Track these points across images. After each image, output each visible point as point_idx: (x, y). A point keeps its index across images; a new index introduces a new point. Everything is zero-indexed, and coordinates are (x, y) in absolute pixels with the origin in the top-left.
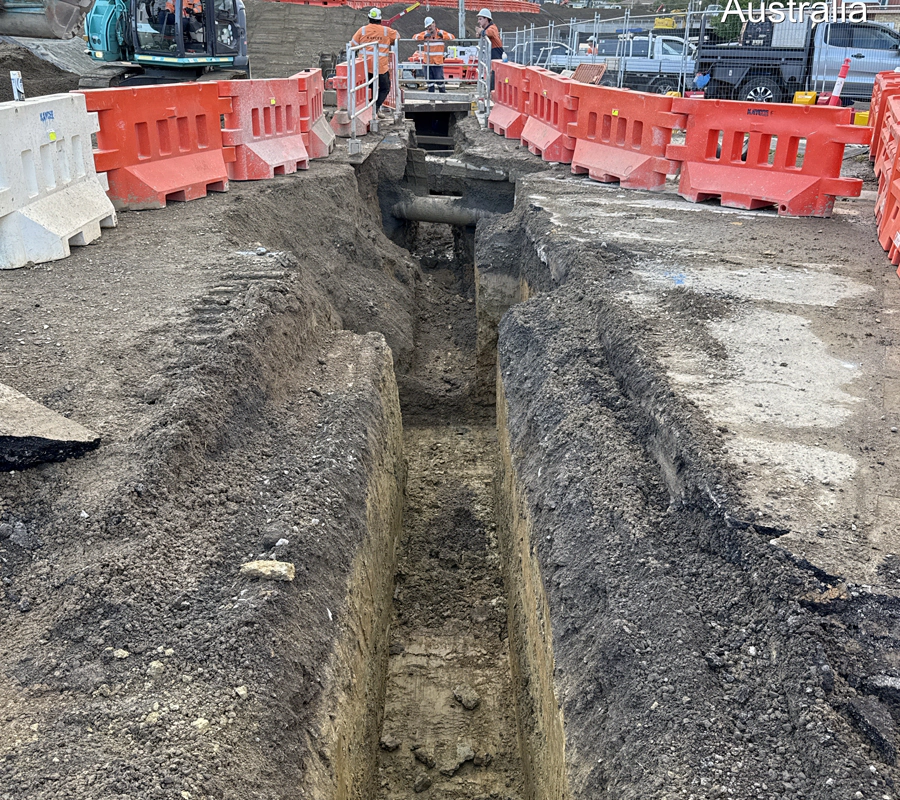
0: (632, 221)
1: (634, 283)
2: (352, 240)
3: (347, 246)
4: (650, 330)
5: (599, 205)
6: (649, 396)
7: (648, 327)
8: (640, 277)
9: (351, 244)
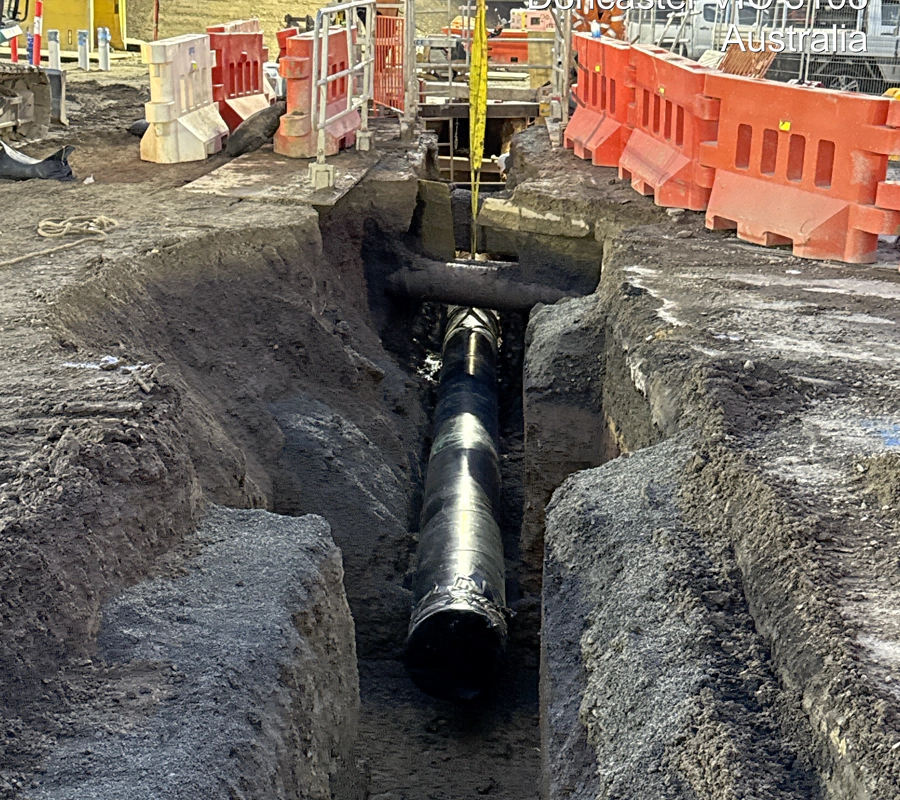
0: (810, 319)
1: (805, 441)
2: (301, 338)
3: (292, 349)
4: (829, 541)
5: (750, 287)
6: (818, 687)
7: (824, 535)
8: (816, 428)
9: (299, 345)
